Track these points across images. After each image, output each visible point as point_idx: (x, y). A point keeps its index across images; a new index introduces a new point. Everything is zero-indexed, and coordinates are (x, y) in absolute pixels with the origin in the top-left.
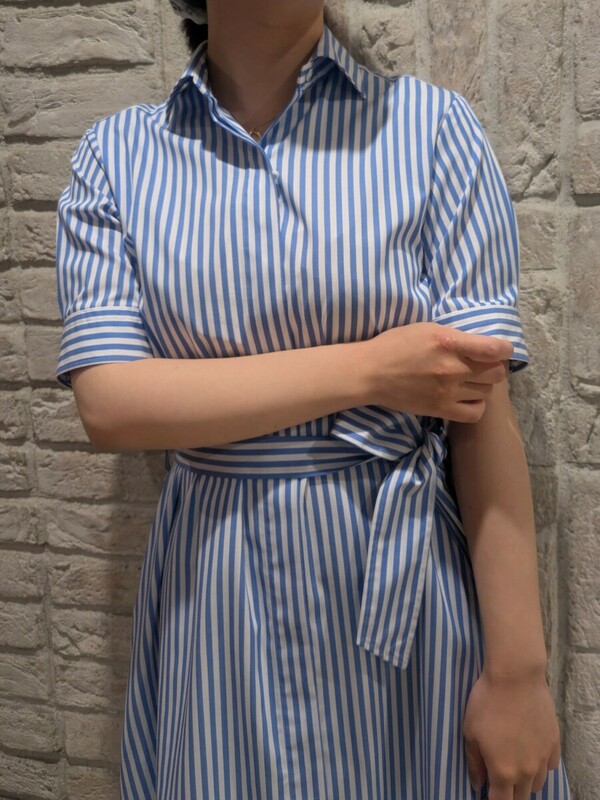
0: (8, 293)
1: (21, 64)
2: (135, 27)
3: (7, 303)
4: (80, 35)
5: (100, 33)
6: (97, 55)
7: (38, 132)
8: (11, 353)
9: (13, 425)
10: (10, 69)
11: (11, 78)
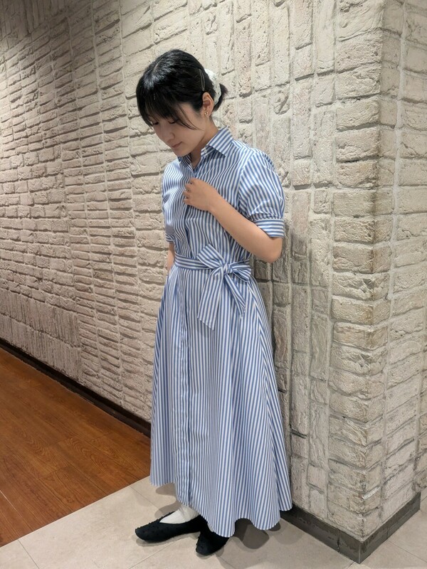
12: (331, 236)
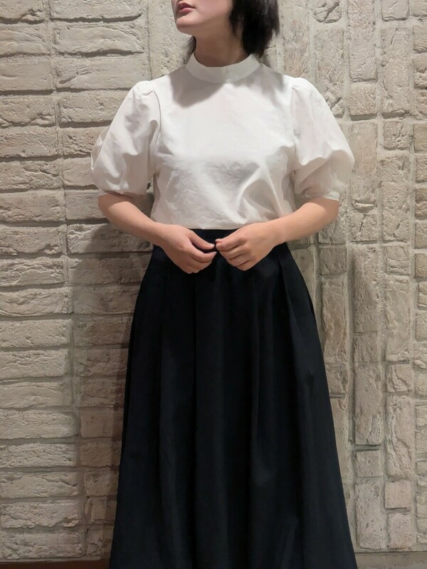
0: (55, 173)
1: (69, 51)
2: (134, 34)
3: (54, 178)
4: (104, 37)
5: (115, 37)
6: (113, 48)
7: (78, 87)
8: (57, 206)
9: (56, 246)
10: (62, 54)
11: (62, 58)
12: (410, 176)
